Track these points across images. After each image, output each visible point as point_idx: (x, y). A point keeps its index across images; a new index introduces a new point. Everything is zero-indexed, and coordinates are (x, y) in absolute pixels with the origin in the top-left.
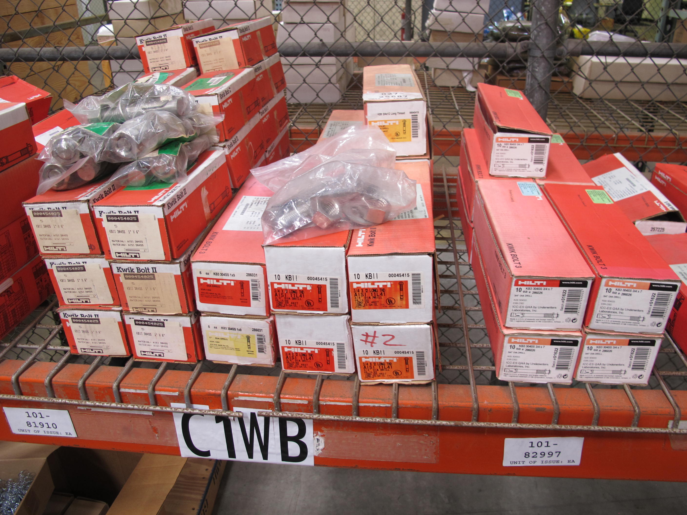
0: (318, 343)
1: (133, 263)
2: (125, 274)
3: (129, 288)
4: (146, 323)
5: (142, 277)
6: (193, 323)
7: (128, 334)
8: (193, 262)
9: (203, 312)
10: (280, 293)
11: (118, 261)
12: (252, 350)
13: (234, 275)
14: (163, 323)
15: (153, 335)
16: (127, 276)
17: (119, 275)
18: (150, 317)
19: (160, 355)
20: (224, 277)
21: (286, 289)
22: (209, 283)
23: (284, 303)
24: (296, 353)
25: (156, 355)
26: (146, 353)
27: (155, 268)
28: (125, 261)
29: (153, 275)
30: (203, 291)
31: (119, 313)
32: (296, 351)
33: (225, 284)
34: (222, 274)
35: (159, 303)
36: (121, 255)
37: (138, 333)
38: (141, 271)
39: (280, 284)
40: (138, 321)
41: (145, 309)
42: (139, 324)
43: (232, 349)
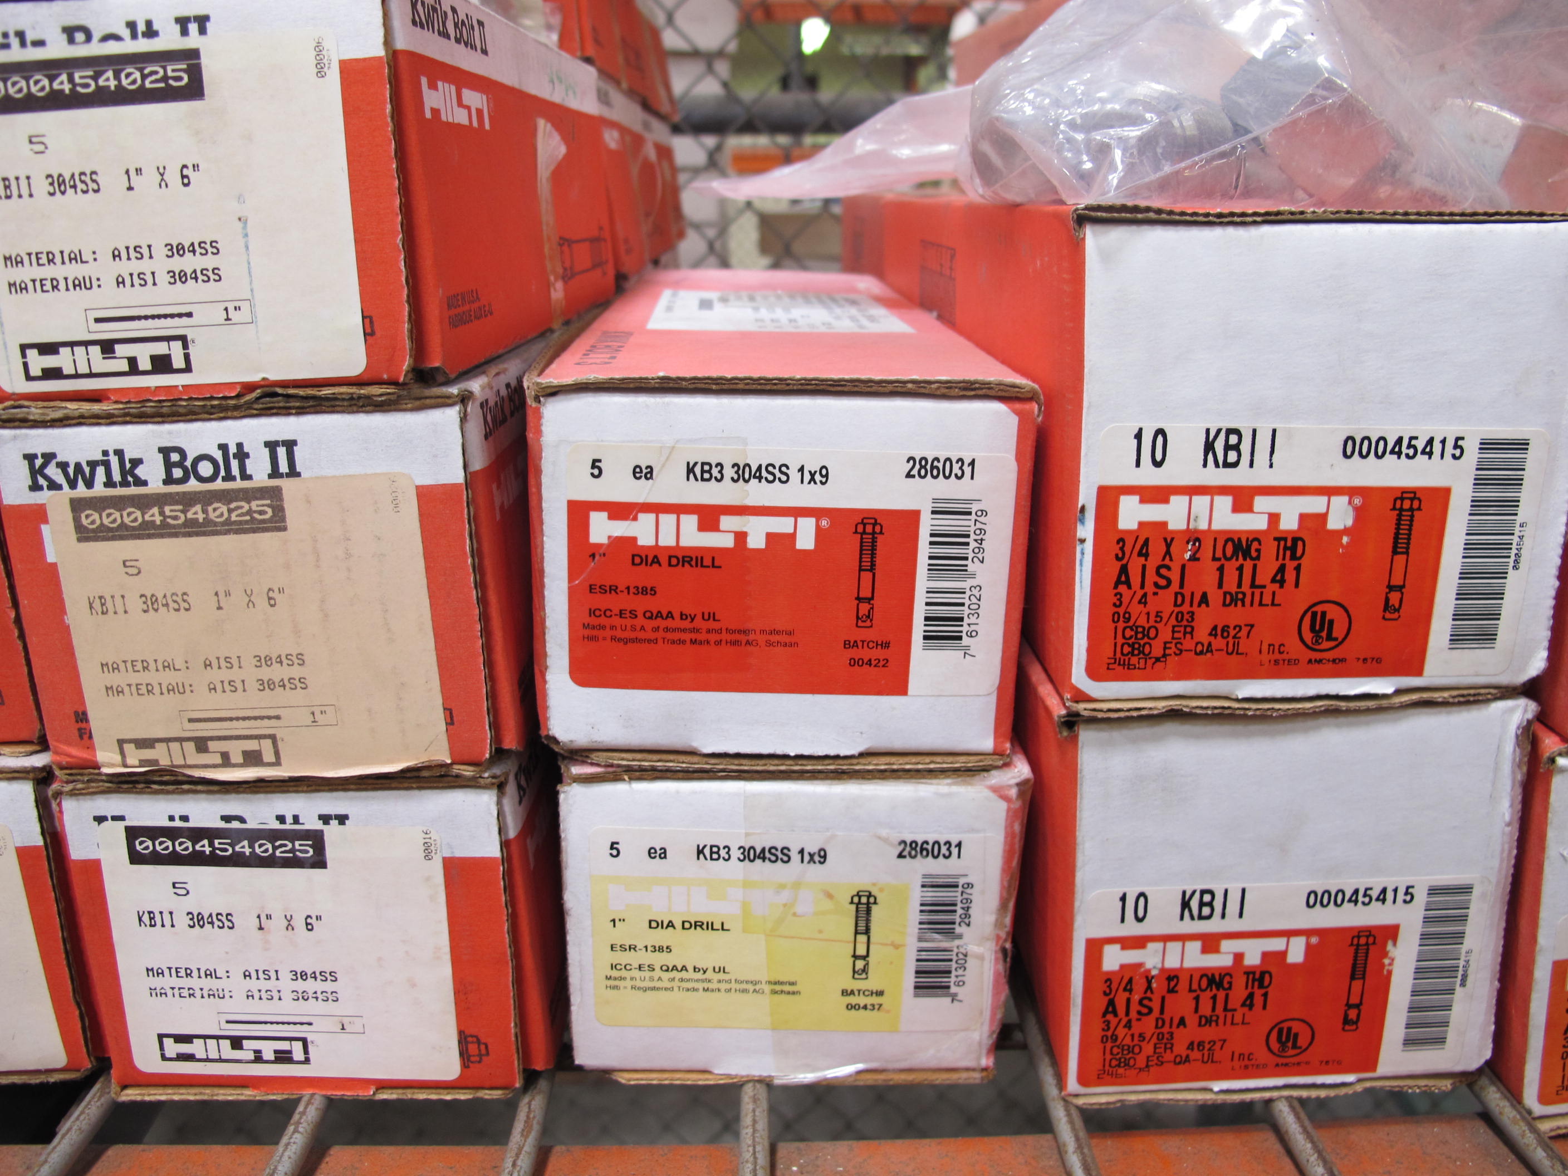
0: (1316, 899)
1: (142, 418)
2: (77, 506)
3: (99, 605)
4: (204, 846)
5: (196, 512)
6: (512, 834)
7: (84, 921)
8: (554, 392)
9: (580, 754)
10: (1154, 561)
11: (35, 411)
12: (872, 983)
13: (822, 476)
14: (317, 839)
15: (246, 922)
16: (91, 519)
17: (39, 514)
18: (233, 805)
19: (283, 1057)
20: (757, 493)
21: (1194, 537)
22: (646, 539)
23: (1166, 634)
24: (1171, 977)
25: (258, 1058)
26: (196, 1048)
27: (290, 445)
28: (86, 407)
29: (274, 494)
30: (603, 601)
31: (25, 791)
32: (1172, 962)
33: (756, 541)
34: (743, 473)
35: (297, 697)
36: (62, 360)
37: (149, 919)
38: (191, 472)
39: (1158, 495)
40: (153, 833)
41: (201, 745)
42: (156, 859)
43: (749, 986)
